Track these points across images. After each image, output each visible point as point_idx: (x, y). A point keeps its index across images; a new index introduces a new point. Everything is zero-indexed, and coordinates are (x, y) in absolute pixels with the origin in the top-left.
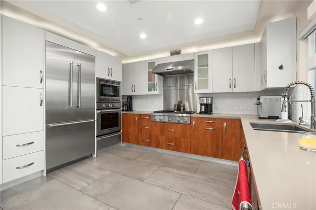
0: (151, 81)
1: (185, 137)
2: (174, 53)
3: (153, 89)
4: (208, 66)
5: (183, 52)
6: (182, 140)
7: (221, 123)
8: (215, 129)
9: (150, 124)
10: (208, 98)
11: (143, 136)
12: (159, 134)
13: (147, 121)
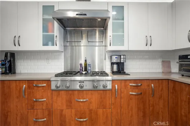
0: (48, 32)
3: (50, 43)
4: (123, 19)
6: (100, 111)
7: (148, 86)
8: (141, 93)
9: (49, 94)
10: (122, 57)
11: (35, 113)
12: (65, 107)
13: (42, 90)
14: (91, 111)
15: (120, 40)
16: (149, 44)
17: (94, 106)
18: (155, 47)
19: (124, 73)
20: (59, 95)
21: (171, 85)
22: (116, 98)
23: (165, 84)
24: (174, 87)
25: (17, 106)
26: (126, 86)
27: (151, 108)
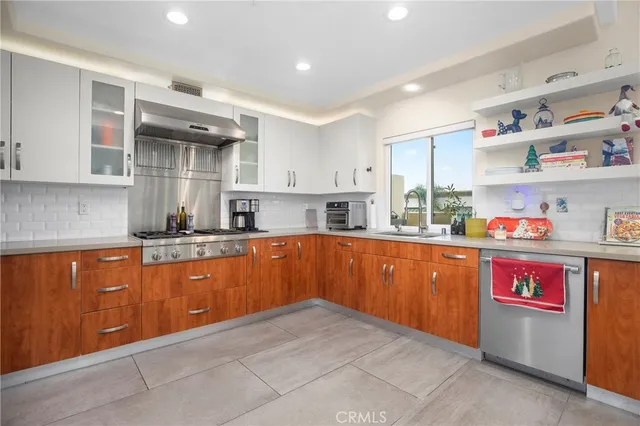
1: (237, 285)
2: (181, 87)
4: (257, 140)
5: (207, 94)
6: (231, 291)
7: (294, 244)
8: (286, 256)
9: (135, 275)
10: (253, 202)
11: (102, 318)
12: (168, 295)
13: (120, 269)
14: (215, 293)
15: (250, 173)
16: (292, 184)
17: (220, 285)
18: (300, 189)
19: (256, 230)
20: (157, 273)
21: (319, 240)
22: (253, 267)
23: (313, 240)
24: (322, 243)
25: (51, 312)
26: (267, 247)
27: (298, 276)
